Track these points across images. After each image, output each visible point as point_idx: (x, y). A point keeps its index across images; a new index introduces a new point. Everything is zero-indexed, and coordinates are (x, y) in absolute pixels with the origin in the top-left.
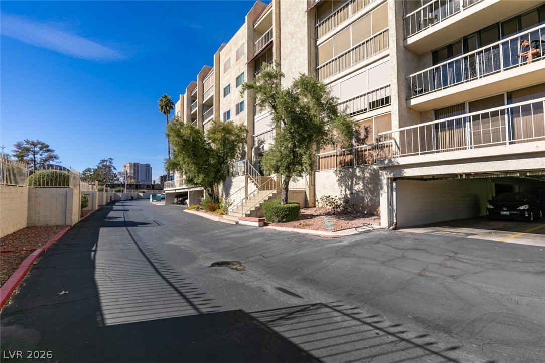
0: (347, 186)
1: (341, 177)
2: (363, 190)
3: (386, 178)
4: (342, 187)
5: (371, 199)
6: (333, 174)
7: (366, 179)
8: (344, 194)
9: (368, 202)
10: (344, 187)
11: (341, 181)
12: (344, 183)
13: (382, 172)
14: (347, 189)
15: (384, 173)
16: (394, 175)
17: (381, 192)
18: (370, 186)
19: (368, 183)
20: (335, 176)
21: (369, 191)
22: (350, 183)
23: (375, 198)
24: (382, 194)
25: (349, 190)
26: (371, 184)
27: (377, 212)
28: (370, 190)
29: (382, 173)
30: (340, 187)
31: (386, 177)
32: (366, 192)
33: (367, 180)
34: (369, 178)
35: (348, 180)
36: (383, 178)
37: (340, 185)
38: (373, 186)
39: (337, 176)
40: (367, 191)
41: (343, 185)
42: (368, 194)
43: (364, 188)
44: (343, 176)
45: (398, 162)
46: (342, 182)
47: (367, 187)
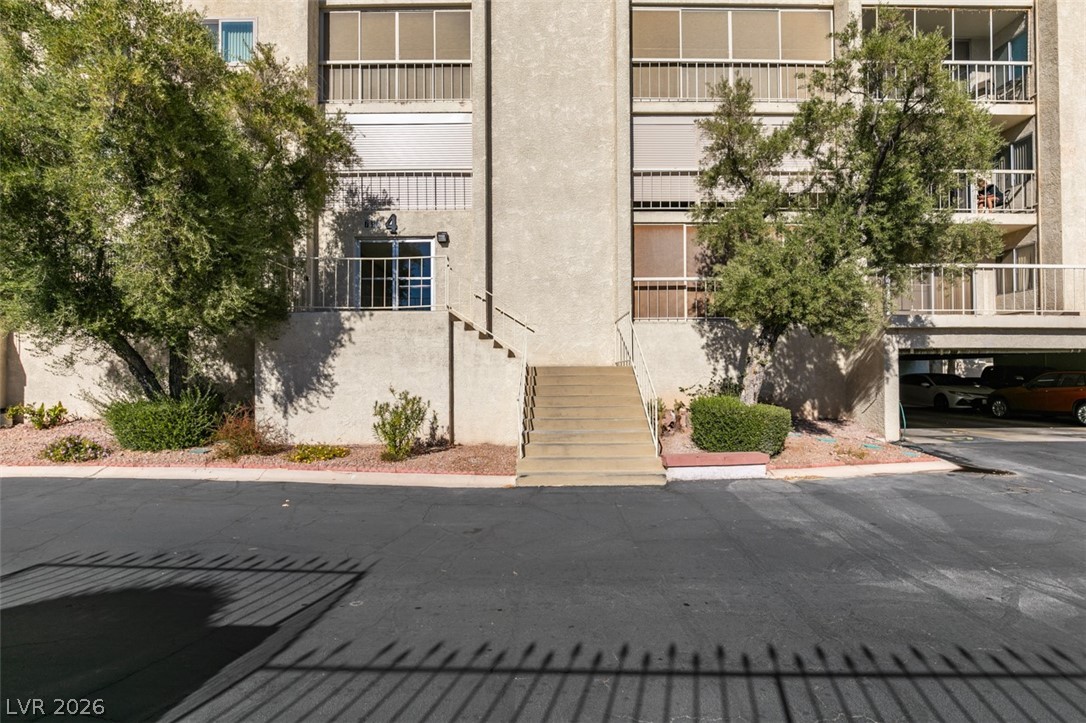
0: (729, 360)
1: (714, 339)
2: (771, 370)
3: (897, 348)
4: (717, 361)
5: (790, 387)
6: (692, 331)
7: (779, 346)
8: (724, 376)
9: (781, 394)
10: (722, 363)
11: (713, 348)
12: (721, 353)
13: (889, 336)
14: (730, 367)
15: (894, 339)
16: (911, 345)
17: (887, 375)
18: (787, 362)
19: (782, 355)
20: (698, 336)
21: (785, 372)
22: (738, 354)
23: (796, 386)
24: (888, 379)
25: (735, 368)
26: (789, 357)
27: (802, 412)
28: (787, 369)
29: (889, 339)
30: (712, 361)
31: (897, 346)
32: (778, 373)
33: (781, 350)
34: (786, 346)
35: (735, 346)
36: (890, 348)
37: (711, 356)
38: (795, 362)
39: (702, 336)
40: (779, 371)
41: (719, 356)
42: (782, 378)
43: (773, 366)
44: (721, 338)
45: (932, 323)
46: (716, 350)
47: (780, 363)
